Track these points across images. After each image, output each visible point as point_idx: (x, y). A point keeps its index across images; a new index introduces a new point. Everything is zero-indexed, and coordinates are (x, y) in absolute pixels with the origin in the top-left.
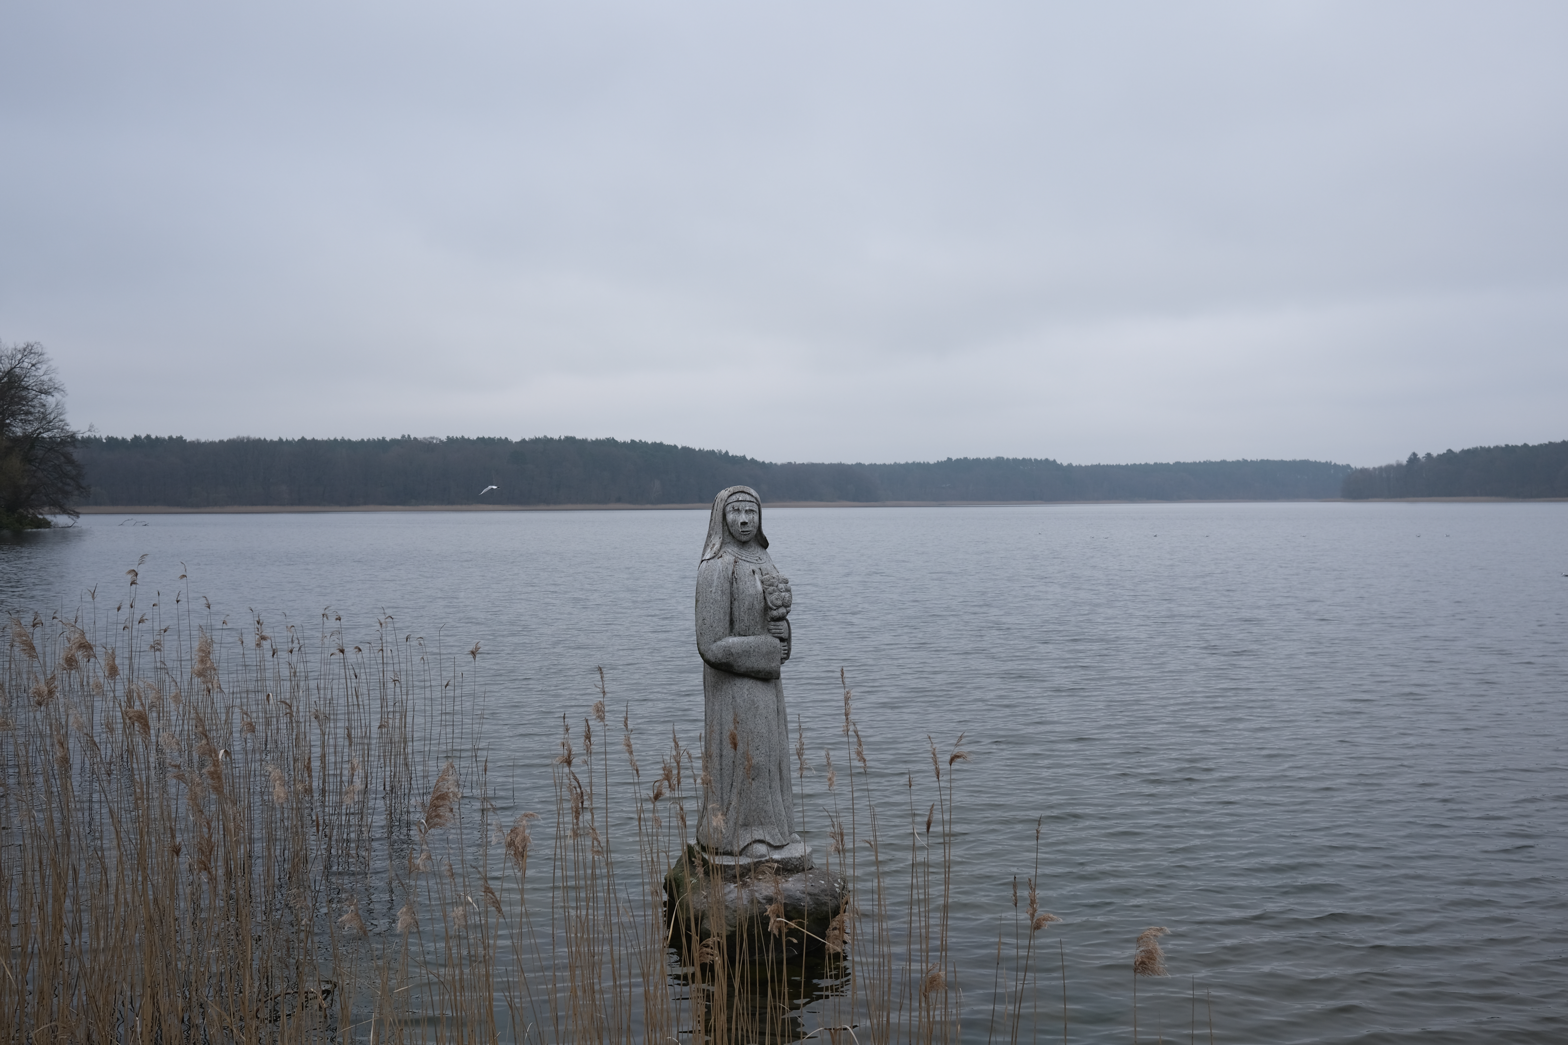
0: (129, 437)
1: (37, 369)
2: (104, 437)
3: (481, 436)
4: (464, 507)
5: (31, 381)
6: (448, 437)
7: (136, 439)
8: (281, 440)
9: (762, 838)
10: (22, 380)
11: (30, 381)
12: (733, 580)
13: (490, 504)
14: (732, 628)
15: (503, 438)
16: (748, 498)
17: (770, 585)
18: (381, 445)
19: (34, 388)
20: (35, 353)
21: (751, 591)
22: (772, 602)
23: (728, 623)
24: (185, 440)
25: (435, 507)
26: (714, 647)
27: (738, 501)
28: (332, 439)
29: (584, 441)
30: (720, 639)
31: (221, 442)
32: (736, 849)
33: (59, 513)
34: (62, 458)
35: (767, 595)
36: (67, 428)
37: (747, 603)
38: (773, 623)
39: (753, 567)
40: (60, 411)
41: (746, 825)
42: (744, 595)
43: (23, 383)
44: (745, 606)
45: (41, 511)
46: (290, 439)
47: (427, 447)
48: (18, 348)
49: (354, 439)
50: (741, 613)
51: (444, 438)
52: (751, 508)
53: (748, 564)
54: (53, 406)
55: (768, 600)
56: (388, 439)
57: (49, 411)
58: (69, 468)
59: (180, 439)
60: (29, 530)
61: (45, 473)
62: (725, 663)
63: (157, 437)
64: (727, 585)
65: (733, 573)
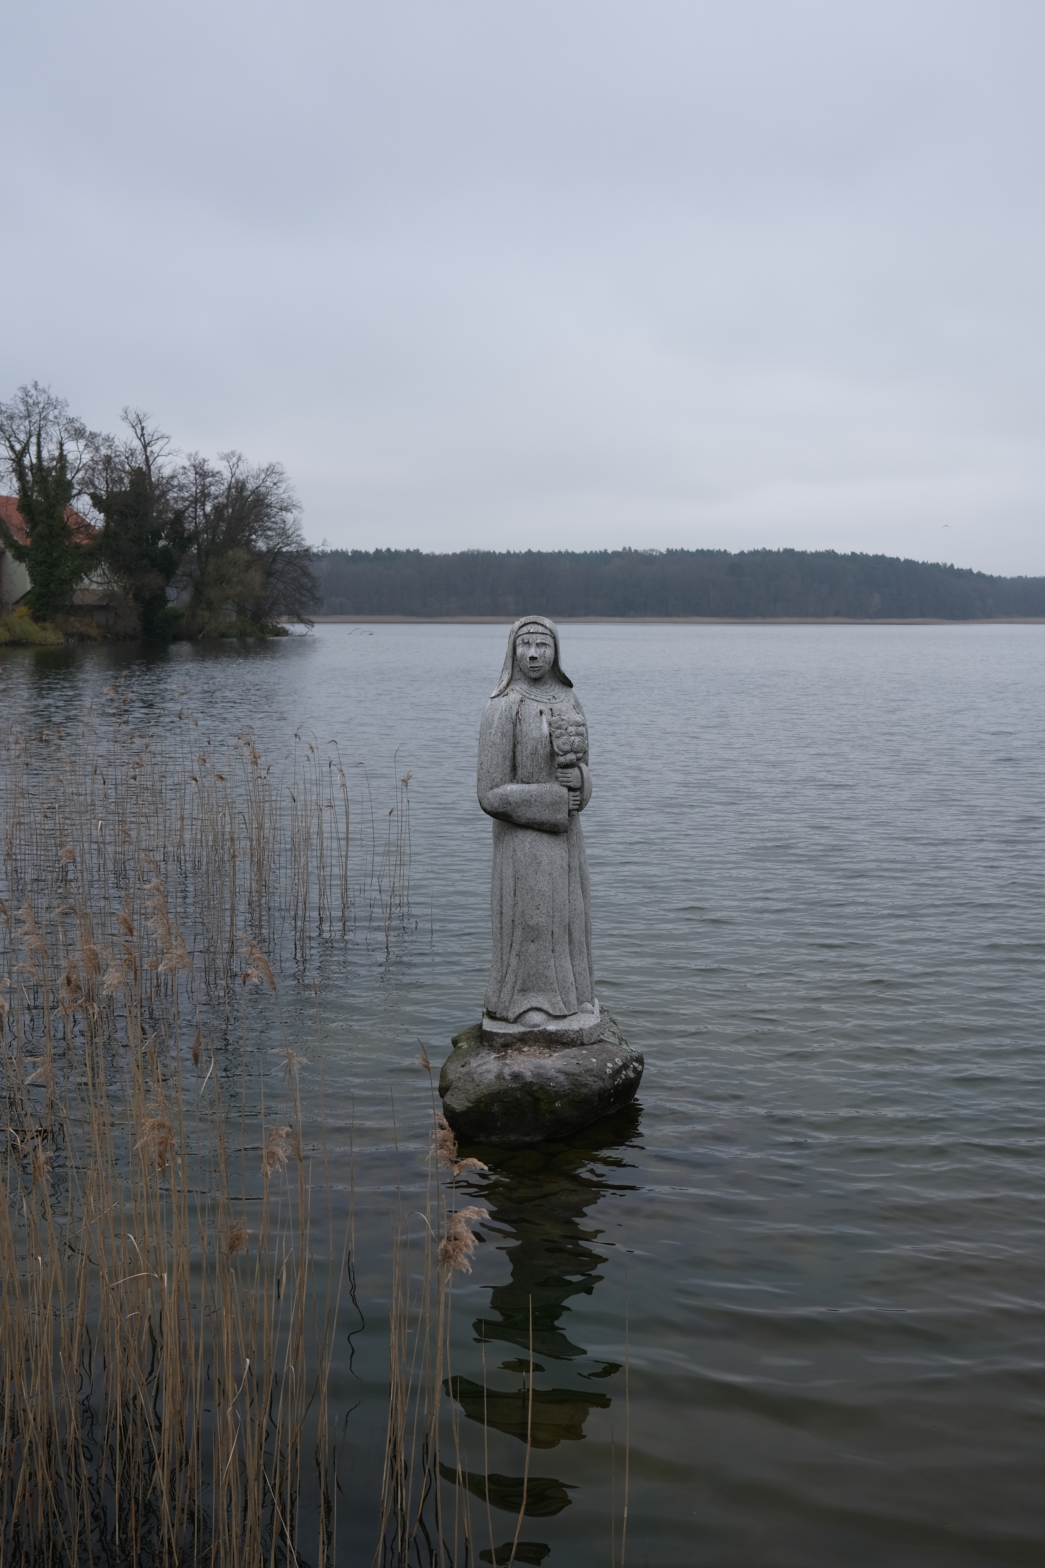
0: (372, 551)
1: (278, 487)
2: (350, 550)
3: (700, 548)
4: (681, 619)
5: (273, 499)
6: (668, 549)
7: (378, 551)
8: (509, 552)
9: (539, 1006)
10: (265, 498)
11: (271, 499)
12: (516, 721)
13: (706, 616)
14: (514, 774)
15: (722, 550)
16: (541, 629)
17: (557, 728)
18: (603, 557)
19: (276, 505)
20: (276, 473)
21: (536, 734)
22: (558, 747)
23: (509, 769)
24: (422, 553)
25: (653, 619)
26: (490, 794)
27: (529, 633)
28: (557, 551)
29: (803, 554)
30: (497, 786)
31: (454, 554)
32: (511, 1016)
33: (297, 623)
34: (299, 570)
35: (554, 738)
36: (303, 542)
37: (529, 747)
38: (560, 770)
39: (541, 707)
40: (297, 527)
41: (524, 991)
42: (527, 738)
43: (266, 501)
44: (528, 751)
45: (278, 620)
46: (517, 551)
47: (646, 559)
48: (262, 468)
49: (577, 551)
50: (523, 758)
51: (664, 551)
52: (543, 641)
53: (536, 704)
54: (291, 522)
55: (554, 744)
56: (609, 552)
57: (287, 527)
58: (305, 580)
59: (417, 553)
60: (271, 638)
61: (285, 585)
62: (502, 813)
63: (396, 550)
64: (509, 727)
65: (517, 713)
